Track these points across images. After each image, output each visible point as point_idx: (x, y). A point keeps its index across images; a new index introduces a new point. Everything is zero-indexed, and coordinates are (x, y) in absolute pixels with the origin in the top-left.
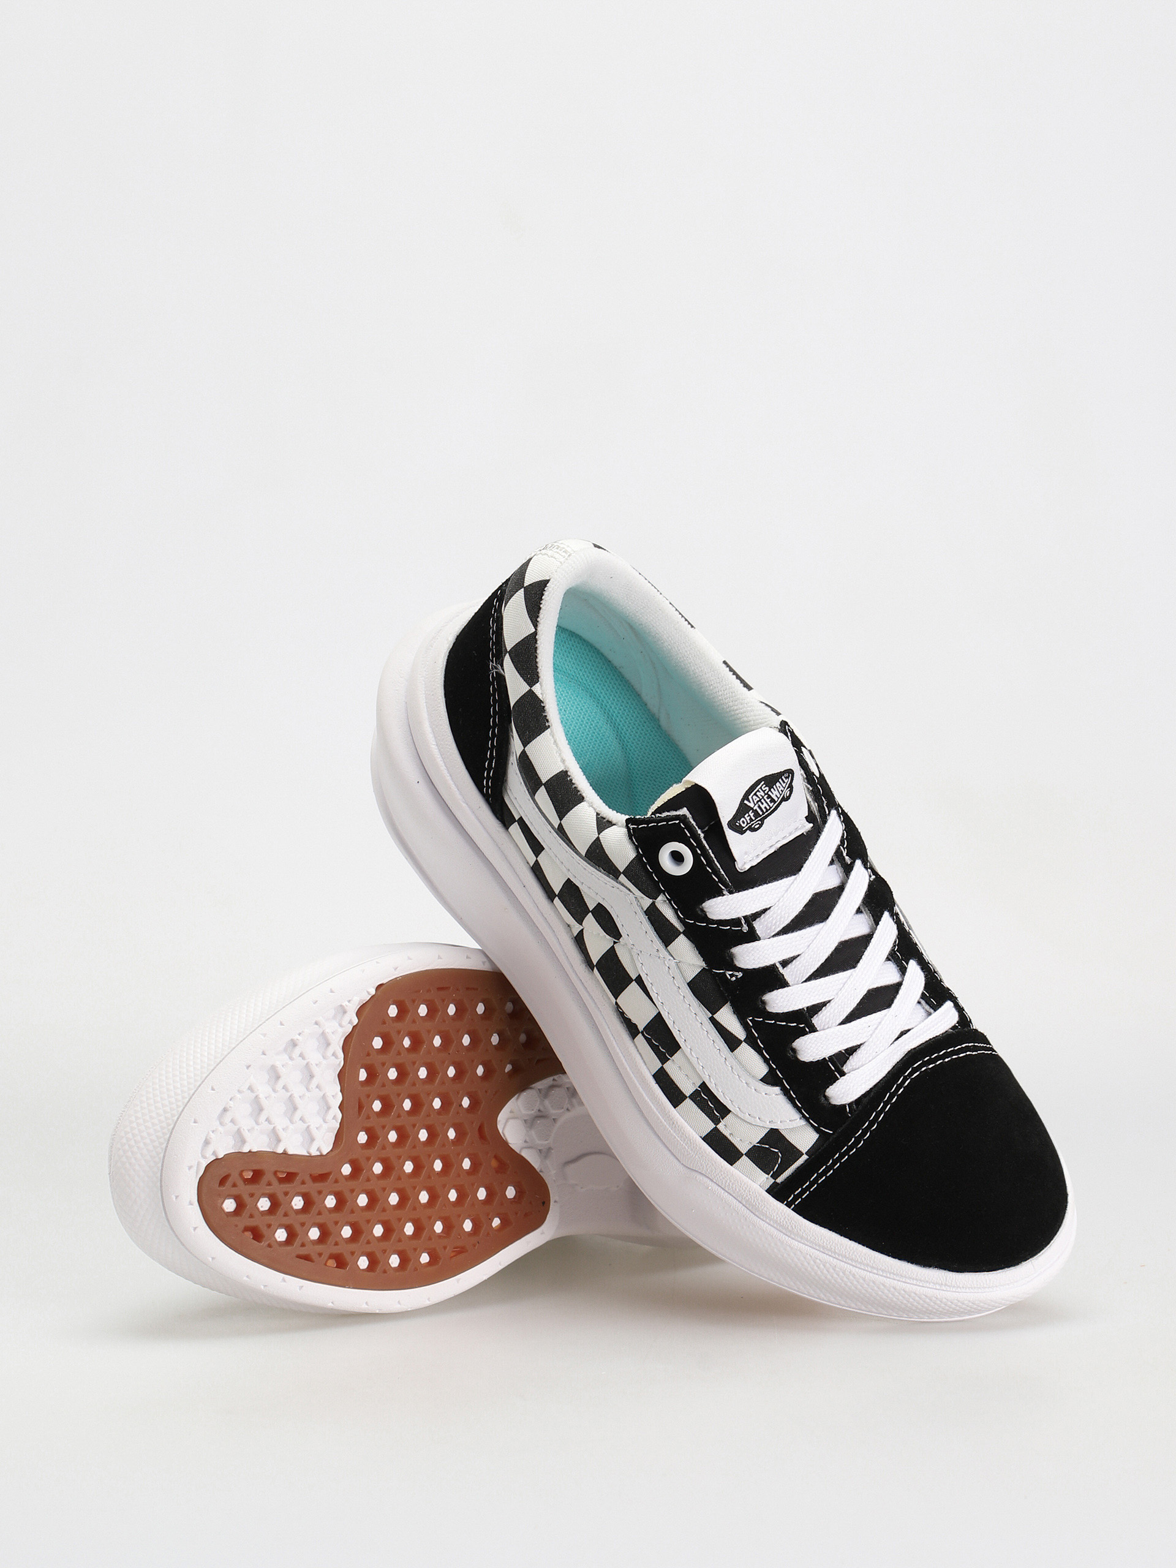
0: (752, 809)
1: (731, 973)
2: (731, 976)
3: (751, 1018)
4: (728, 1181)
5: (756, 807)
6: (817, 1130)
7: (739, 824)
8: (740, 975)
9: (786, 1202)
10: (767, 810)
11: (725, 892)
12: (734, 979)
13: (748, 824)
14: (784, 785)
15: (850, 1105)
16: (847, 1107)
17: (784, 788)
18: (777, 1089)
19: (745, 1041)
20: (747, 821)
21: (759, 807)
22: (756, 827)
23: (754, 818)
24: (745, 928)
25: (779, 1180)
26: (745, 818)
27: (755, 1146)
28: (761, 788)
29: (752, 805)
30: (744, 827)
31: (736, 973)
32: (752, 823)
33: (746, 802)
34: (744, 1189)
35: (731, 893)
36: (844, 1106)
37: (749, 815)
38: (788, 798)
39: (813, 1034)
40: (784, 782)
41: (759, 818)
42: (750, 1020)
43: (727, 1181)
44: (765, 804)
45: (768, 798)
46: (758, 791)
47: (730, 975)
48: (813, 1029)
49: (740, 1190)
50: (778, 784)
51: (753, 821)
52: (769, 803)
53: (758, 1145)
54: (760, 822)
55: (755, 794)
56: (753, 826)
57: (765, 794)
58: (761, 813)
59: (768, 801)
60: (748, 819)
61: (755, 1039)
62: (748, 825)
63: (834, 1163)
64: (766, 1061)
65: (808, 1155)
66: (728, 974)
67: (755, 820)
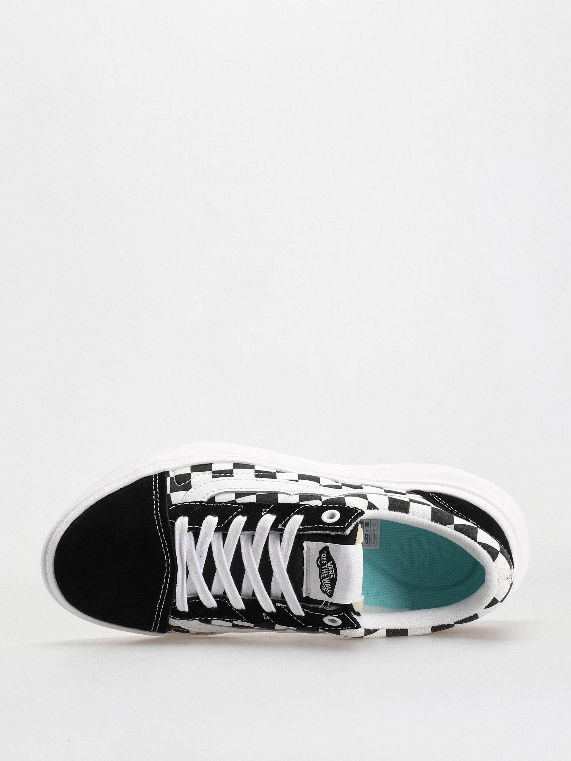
0: (327, 564)
1: (267, 511)
5: (326, 566)
6: (176, 504)
7: (325, 553)
8: (263, 514)
9: (158, 475)
10: (322, 572)
11: (301, 527)
12: (264, 510)
13: (322, 557)
14: (327, 589)
16: (174, 521)
17: (326, 588)
18: (205, 500)
19: (235, 500)
21: (326, 568)
22: (318, 562)
24: (280, 526)
25: (168, 480)
26: (325, 557)
27: (191, 479)
28: (333, 574)
29: (329, 564)
30: (322, 554)
31: (265, 512)
33: (332, 562)
35: (299, 530)
36: (176, 520)
37: (325, 560)
38: (321, 588)
39: (215, 528)
40: (329, 589)
41: (321, 565)
42: (242, 507)
44: (325, 572)
45: (327, 575)
46: (333, 572)
47: (267, 510)
48: (217, 530)
50: (330, 585)
51: (322, 561)
52: (324, 575)
54: (319, 565)
55: (332, 569)
56: (319, 560)
57: (329, 575)
58: (323, 568)
59: (325, 575)
60: (324, 559)
61: (232, 504)
63: (156, 502)
64: (220, 503)
65: (168, 494)
66: (268, 510)
67: (322, 563)
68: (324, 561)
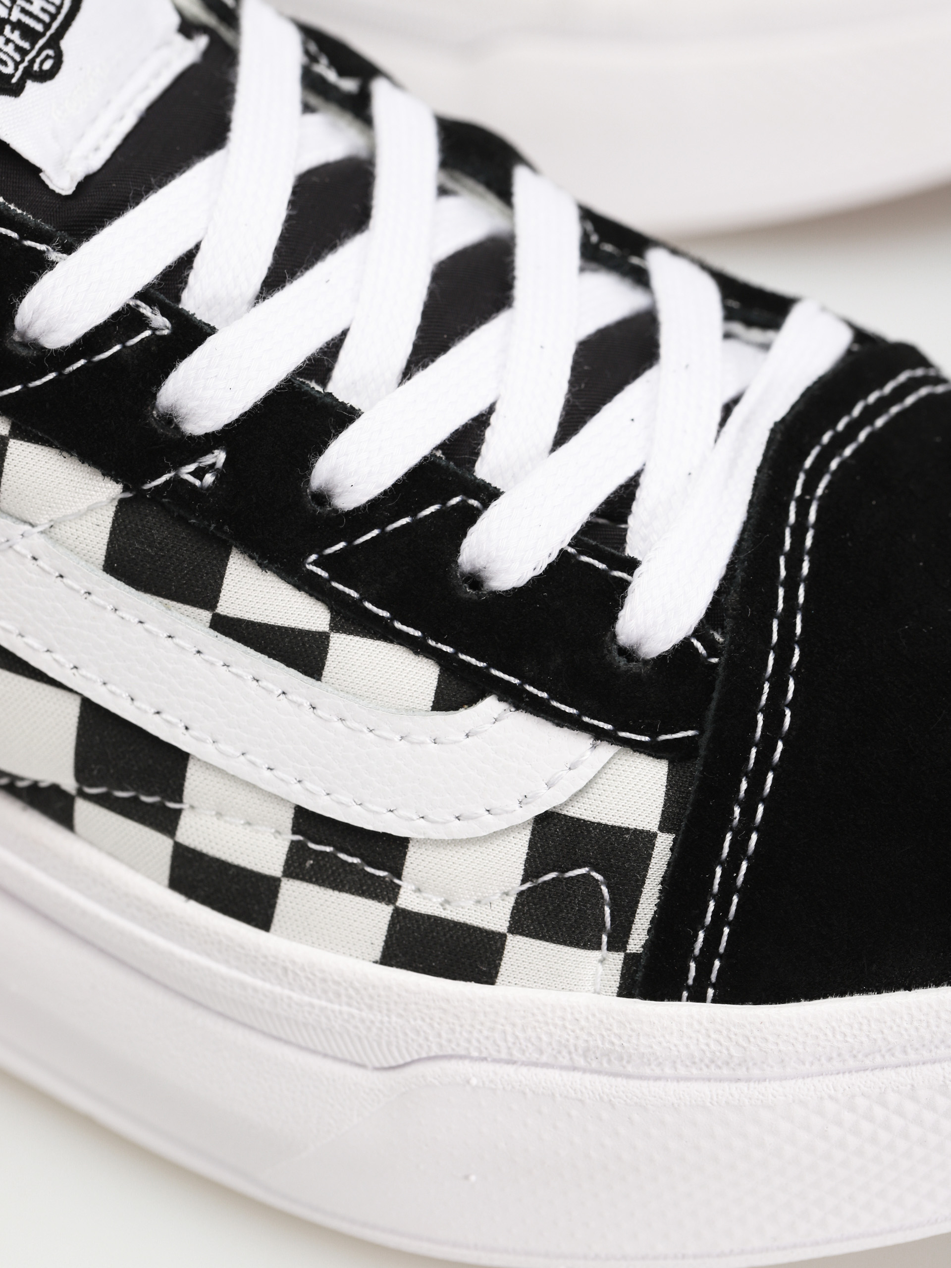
0: (7, 21)
1: (192, 467)
2: (199, 473)
3: (313, 557)
4: (509, 1029)
5: (16, 15)
6: (653, 750)
8: (219, 457)
9: (685, 994)
10: (53, 17)
11: (53, 256)
12: (209, 478)
13: (17, 65)
15: (700, 632)
16: (697, 644)
18: (491, 705)
19: (336, 626)
20: (12, 58)
22: (47, 65)
23: (26, 45)
24: (160, 322)
25: (637, 941)
27: (521, 894)
30: (13, 76)
31: (208, 460)
32: (28, 58)
34: (560, 1023)
35: (68, 249)
36: (684, 648)
39: (496, 507)
41: (41, 42)
42: (315, 563)
43: (504, 1032)
47: (193, 474)
48: (489, 494)
49: (551, 1035)
51: (29, 52)
53: (528, 885)
54: (50, 52)
56: (36, 67)
58: (39, 27)
61: (356, 605)
62: (21, 67)
63: (749, 812)
64: (417, 647)
65: (669, 831)
66: (186, 472)
67: (33, 47)
68: (12, 41)
